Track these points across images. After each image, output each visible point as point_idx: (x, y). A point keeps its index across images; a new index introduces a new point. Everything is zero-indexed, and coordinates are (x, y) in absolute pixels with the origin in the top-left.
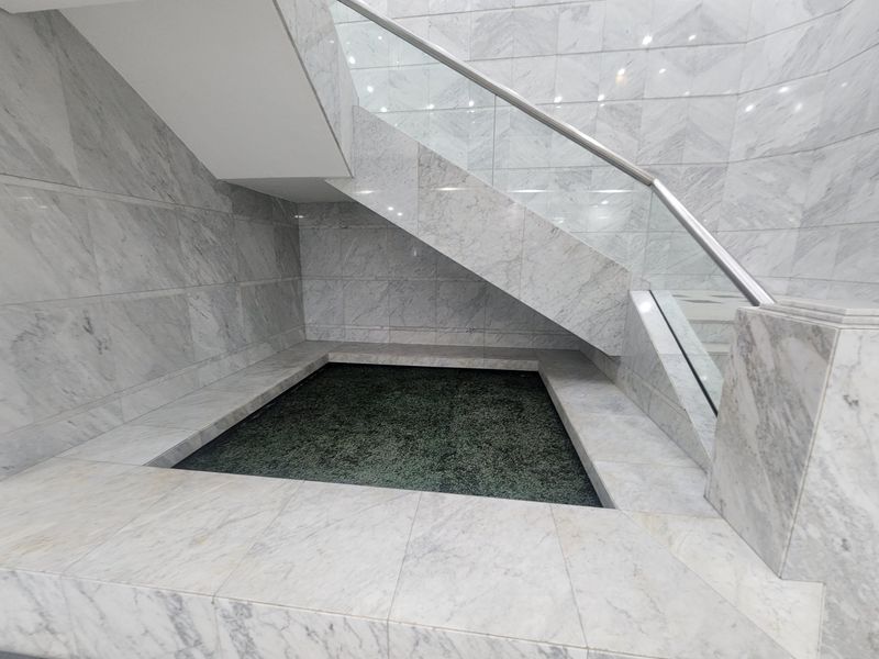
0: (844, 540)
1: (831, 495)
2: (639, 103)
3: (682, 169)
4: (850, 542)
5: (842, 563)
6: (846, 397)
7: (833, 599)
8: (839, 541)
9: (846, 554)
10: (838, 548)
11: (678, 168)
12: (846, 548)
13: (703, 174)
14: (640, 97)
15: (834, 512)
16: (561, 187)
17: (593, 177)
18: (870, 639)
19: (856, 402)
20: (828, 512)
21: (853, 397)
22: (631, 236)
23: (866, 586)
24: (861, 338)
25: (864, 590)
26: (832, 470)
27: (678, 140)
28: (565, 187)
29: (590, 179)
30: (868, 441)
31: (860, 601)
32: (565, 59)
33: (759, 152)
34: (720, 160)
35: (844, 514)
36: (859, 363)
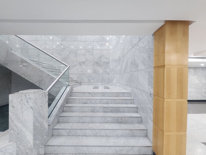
0: (18, 133)
1: (13, 124)
2: (93, 50)
3: (102, 62)
4: (19, 133)
5: (18, 138)
6: (12, 106)
7: (18, 146)
8: (17, 133)
9: (18, 136)
10: (17, 135)
11: (101, 62)
12: (18, 134)
13: (106, 63)
14: (93, 49)
15: (15, 127)
16: (80, 65)
17: (86, 63)
18: (27, 154)
19: (14, 107)
20: (14, 127)
21: (13, 106)
22: (94, 75)
23: (23, 142)
24: (12, 96)
25: (23, 143)
26: (13, 119)
27: (100, 57)
28: (81, 65)
29: (85, 64)
30: (17, 113)
31: (23, 145)
32: (79, 42)
33: (113, 60)
34: (108, 61)
35: (17, 128)
36: (13, 100)
